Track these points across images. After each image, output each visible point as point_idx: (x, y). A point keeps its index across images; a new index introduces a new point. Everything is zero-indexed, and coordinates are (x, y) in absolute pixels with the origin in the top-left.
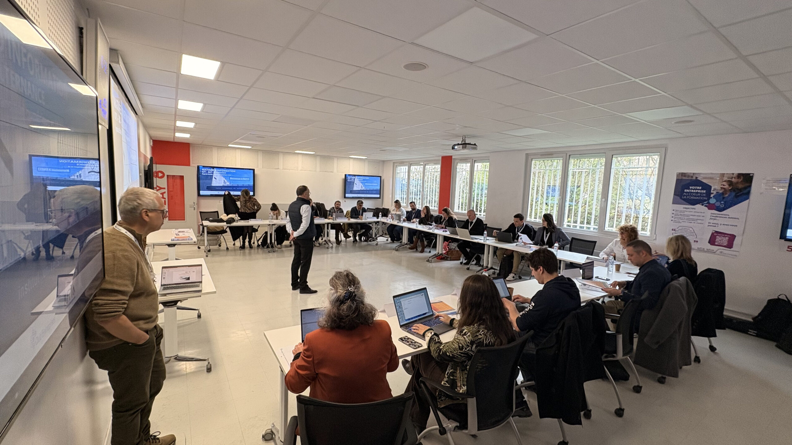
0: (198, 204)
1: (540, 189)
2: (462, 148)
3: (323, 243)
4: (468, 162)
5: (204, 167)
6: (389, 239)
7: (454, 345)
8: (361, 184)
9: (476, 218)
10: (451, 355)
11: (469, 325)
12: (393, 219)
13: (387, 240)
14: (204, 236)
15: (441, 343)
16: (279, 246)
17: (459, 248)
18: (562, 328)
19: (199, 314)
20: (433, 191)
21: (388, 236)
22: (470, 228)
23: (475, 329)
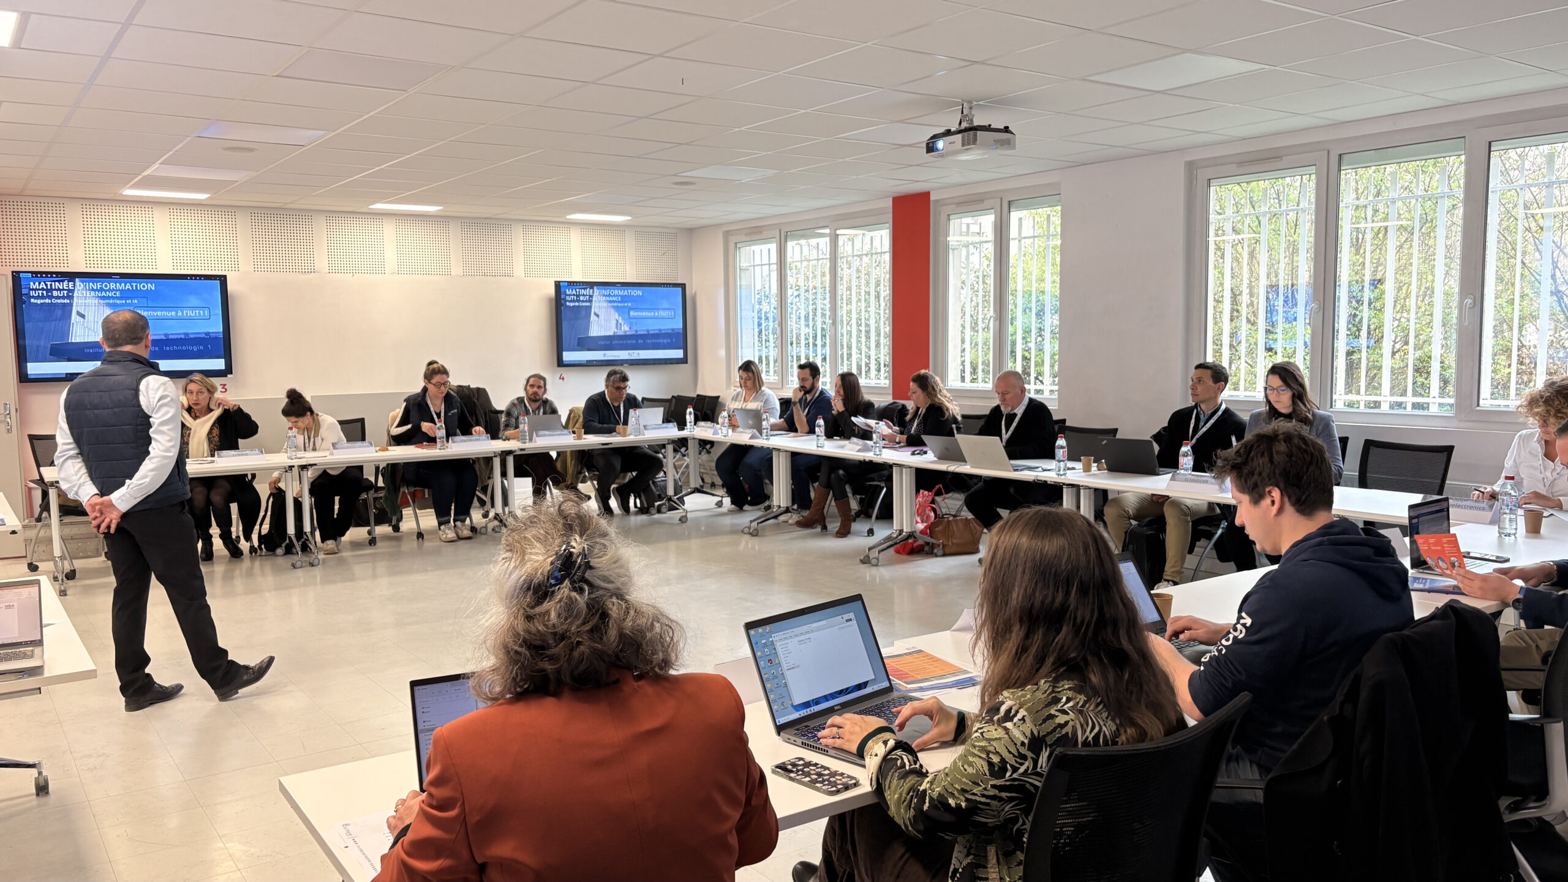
0: (21, 409)
1: (1245, 299)
2: (963, 145)
3: (491, 525)
4: (986, 210)
5: (35, 274)
6: (727, 501)
7: (971, 764)
8: (617, 316)
9: (1026, 402)
10: (963, 804)
11: (1020, 683)
12: (733, 426)
13: (719, 504)
14: (49, 526)
15: (925, 775)
16: (330, 544)
17: (971, 510)
18: (1352, 696)
19: (42, 783)
20: (868, 332)
21: (721, 492)
22: (1006, 436)
23: (1039, 695)
